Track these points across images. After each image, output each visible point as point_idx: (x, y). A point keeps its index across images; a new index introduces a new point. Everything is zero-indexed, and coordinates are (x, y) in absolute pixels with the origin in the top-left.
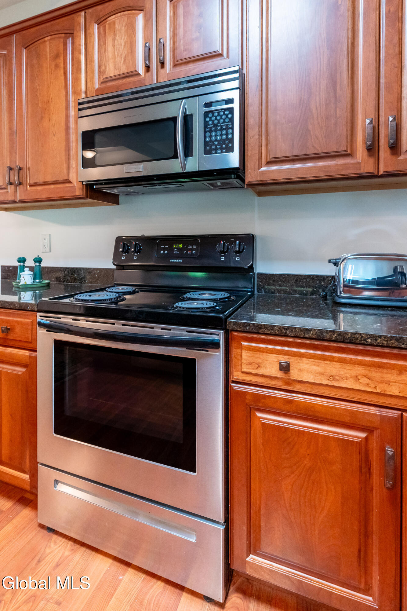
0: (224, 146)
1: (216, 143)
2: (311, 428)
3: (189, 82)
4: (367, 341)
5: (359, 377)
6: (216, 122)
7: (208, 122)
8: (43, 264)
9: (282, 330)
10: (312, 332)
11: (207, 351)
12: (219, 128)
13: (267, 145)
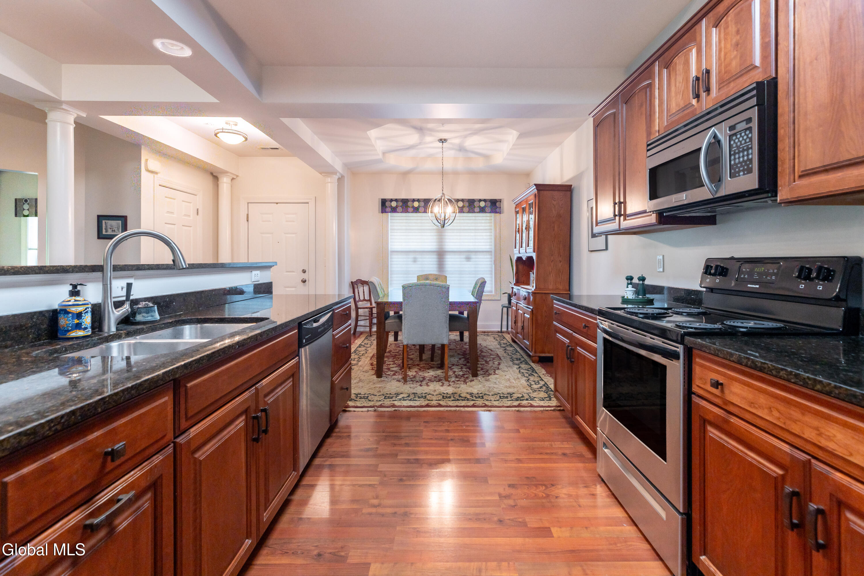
0: (746, 167)
1: (739, 165)
2: (742, 451)
3: (722, 106)
4: (772, 372)
5: (772, 409)
6: (739, 144)
7: (732, 145)
8: (646, 282)
9: (715, 351)
10: (734, 356)
11: (672, 360)
12: (741, 150)
13: (799, 156)
